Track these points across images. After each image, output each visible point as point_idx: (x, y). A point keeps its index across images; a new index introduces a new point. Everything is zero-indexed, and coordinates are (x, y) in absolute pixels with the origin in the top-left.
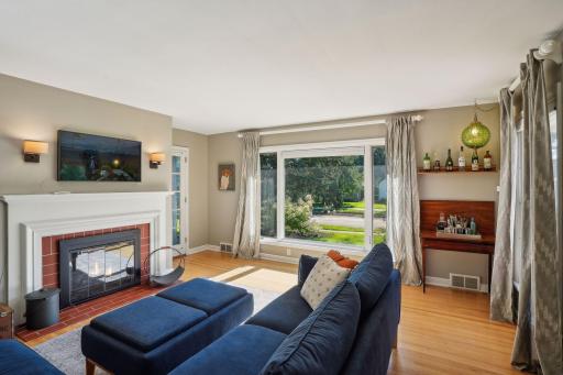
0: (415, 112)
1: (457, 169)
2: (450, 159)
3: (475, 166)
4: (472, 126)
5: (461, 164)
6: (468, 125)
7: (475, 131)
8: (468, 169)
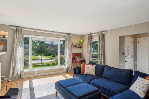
0: (71, 34)
1: (77, 47)
2: (76, 45)
3: (80, 47)
4: (81, 39)
5: (78, 46)
6: (80, 39)
7: (81, 40)
8: (79, 47)
